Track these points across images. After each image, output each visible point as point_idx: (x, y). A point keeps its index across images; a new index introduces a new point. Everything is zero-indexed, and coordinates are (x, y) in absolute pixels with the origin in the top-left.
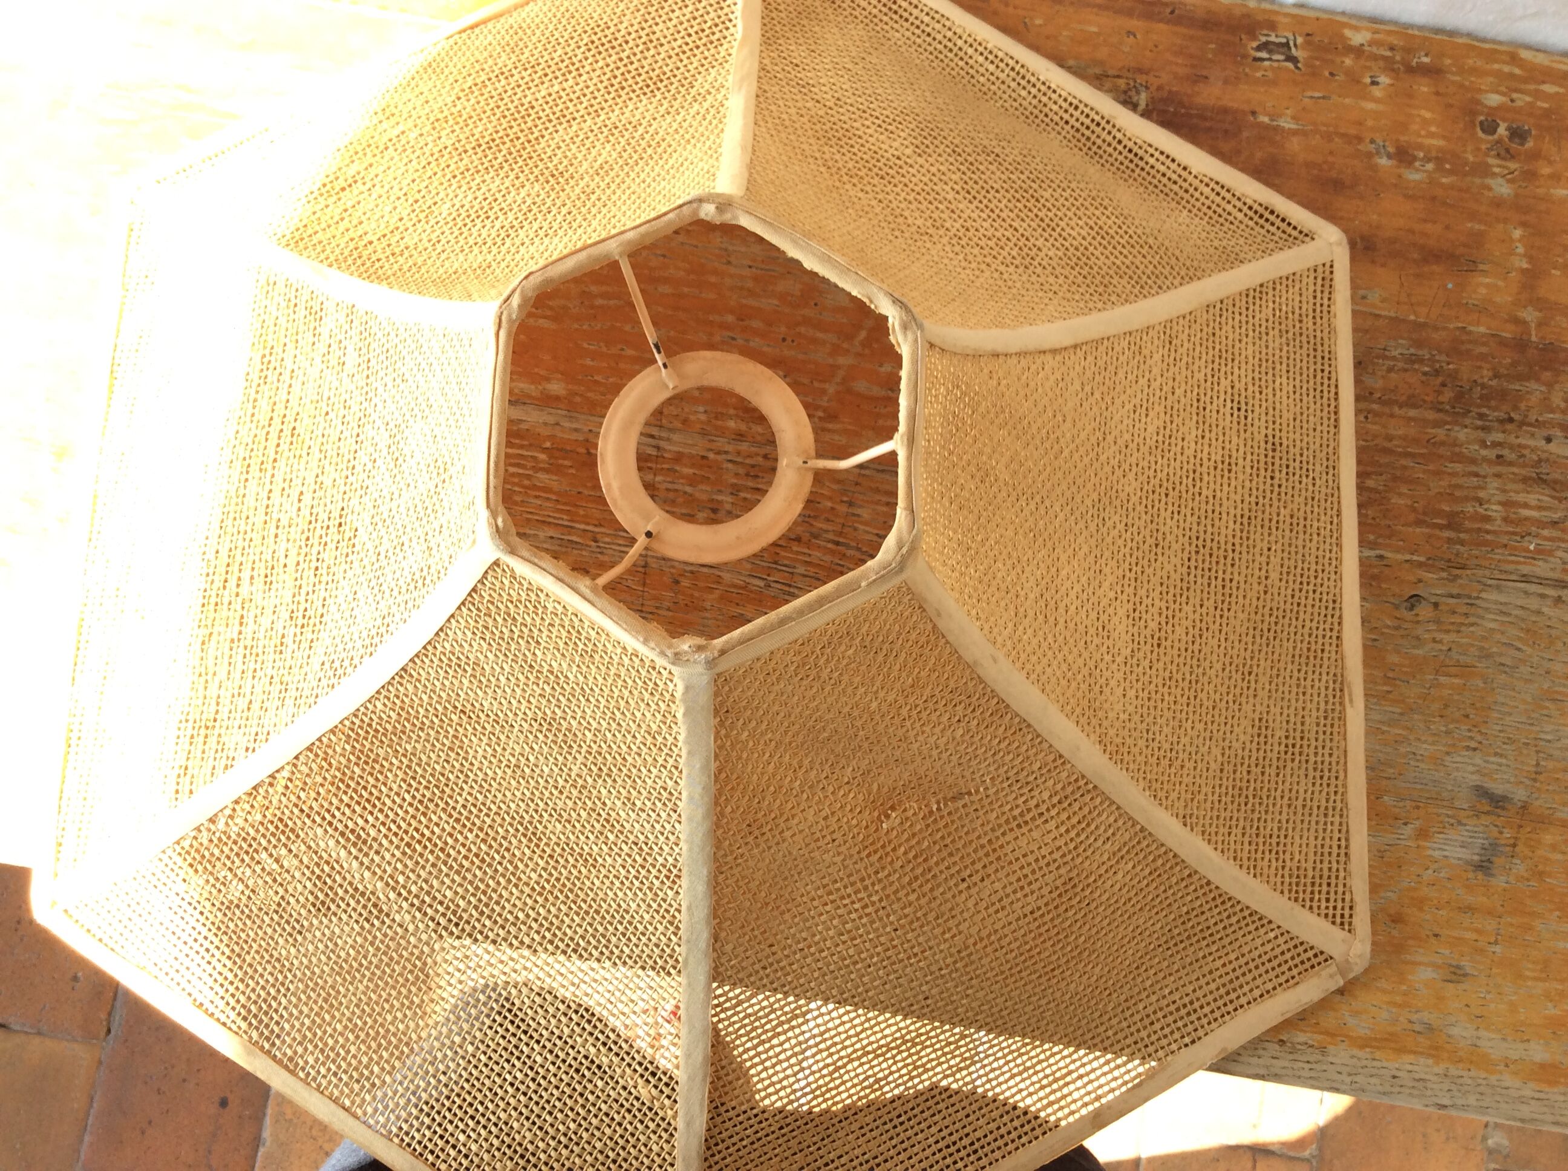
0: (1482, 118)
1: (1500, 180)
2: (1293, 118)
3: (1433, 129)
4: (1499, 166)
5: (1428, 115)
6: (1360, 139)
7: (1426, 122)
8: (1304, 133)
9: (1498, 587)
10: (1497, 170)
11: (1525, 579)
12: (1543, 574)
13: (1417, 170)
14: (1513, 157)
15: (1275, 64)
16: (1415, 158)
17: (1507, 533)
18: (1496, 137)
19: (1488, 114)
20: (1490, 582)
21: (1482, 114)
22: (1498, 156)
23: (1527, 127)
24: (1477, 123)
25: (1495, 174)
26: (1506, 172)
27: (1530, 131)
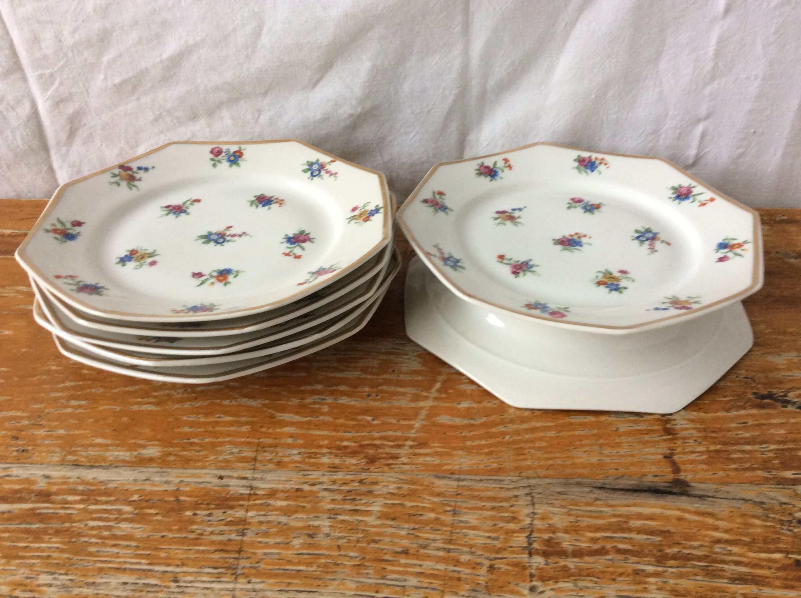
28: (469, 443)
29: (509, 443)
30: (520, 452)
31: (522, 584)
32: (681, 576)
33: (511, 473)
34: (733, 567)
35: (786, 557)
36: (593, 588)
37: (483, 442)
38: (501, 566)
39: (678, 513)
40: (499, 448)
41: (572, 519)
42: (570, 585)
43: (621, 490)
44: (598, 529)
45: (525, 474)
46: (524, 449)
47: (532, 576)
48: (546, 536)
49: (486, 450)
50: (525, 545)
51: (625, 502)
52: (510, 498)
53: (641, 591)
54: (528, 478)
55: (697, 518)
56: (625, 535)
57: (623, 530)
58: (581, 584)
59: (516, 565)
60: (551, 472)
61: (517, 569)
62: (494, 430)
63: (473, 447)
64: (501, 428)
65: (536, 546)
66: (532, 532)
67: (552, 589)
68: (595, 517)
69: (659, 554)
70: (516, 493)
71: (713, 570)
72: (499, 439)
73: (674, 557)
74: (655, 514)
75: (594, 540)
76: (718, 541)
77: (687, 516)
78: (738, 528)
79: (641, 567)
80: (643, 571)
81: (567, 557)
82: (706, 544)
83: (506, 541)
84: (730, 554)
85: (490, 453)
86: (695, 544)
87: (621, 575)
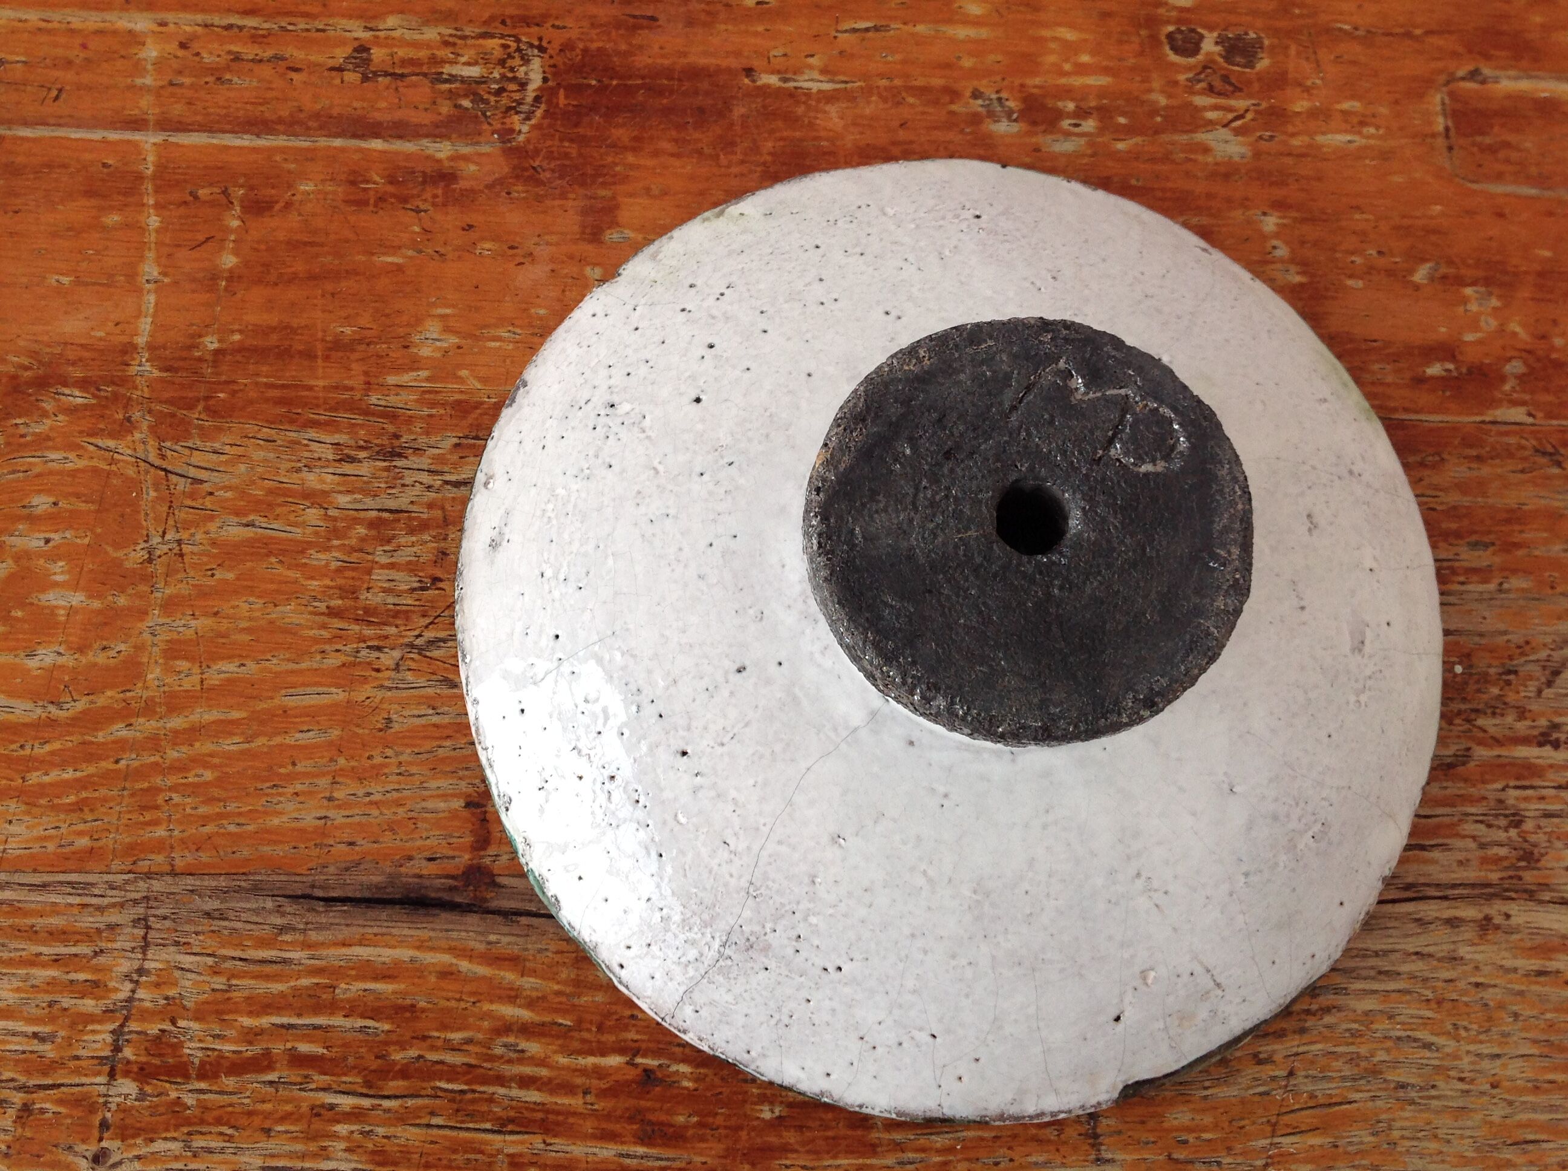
0: (1171, 28)
1: (1223, 133)
2: (824, 71)
3: (1085, 58)
4: (1216, 108)
5: (1069, 35)
6: (954, 94)
7: (1070, 49)
8: (849, 96)
10: (1211, 115)
13: (1068, 134)
14: (1237, 90)
16: (1060, 114)
18: (1200, 57)
19: (1179, 21)
21: (1168, 22)
22: (1211, 90)
23: (1252, 35)
24: (1163, 38)
25: (1211, 122)
26: (1230, 116)
27: (1259, 40)
28: (34, 777)
29: (129, 775)
30: (147, 802)
31: (81, 1148)
32: (402, 1118)
33: (116, 865)
34: (515, 1092)
35: (631, 1063)
36: (222, 1151)
37: (69, 774)
38: (46, 1103)
39: (446, 958)
40: (103, 792)
41: (219, 982)
42: (175, 1147)
43: (344, 900)
44: (267, 1006)
45: (143, 866)
46: (158, 790)
47: (104, 1125)
48: (153, 1029)
49: (72, 799)
50: (107, 1053)
51: (344, 933)
52: (99, 931)
53: (315, 1156)
54: (149, 875)
55: (482, 970)
56: (321, 1020)
57: (317, 1009)
58: (199, 1142)
59: (77, 1102)
60: (205, 857)
61: (78, 1113)
62: (101, 737)
63: (42, 789)
64: (119, 731)
65: (128, 1053)
66: (127, 1019)
67: (139, 1158)
68: (267, 977)
69: (375, 1064)
70: (113, 917)
71: (473, 1101)
72: (107, 765)
73: (404, 1073)
74: (397, 963)
75: (251, 1035)
76: (506, 1028)
77: (464, 965)
78: (558, 993)
79: (330, 1099)
80: (332, 1107)
81: (187, 1077)
82: (480, 1036)
83: (69, 1042)
84: (522, 1057)
85: (78, 807)
86: (456, 1036)
87: (284, 1118)
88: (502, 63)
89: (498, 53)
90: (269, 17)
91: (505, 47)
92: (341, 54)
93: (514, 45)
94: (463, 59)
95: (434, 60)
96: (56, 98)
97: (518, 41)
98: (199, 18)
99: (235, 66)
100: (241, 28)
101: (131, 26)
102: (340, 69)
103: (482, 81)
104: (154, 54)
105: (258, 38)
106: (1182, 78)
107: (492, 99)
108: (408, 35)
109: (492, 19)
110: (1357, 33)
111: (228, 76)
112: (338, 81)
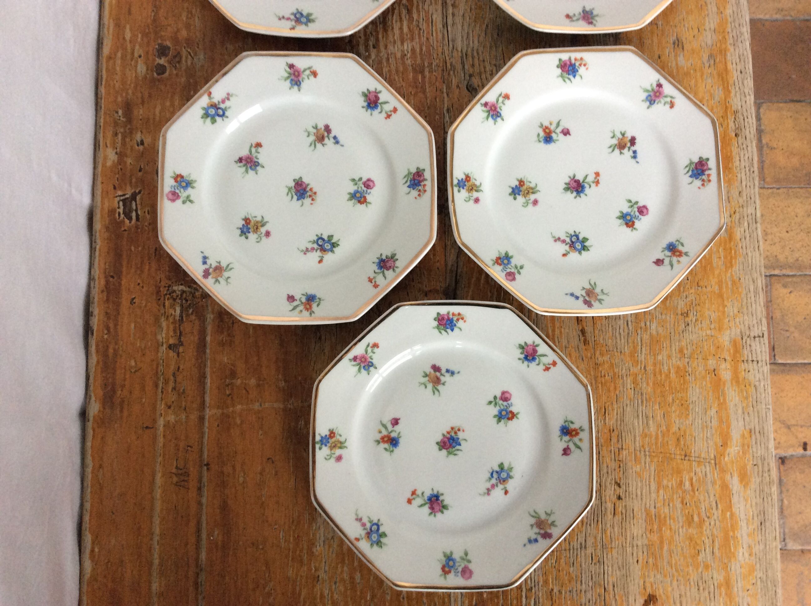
0: (155, 74)
1: (196, 59)
4: (186, 61)
9: (453, 41)
10: (189, 63)
11: (445, 25)
12: (440, 16)
14: (179, 54)
15: (139, 207)
17: (420, 38)
18: (166, 65)
19: (152, 71)
20: (451, 46)
21: (153, 74)
22: (179, 62)
23: (157, 47)
24: (159, 77)
25: (192, 63)
26: (189, 57)
27: (159, 45)
88: (174, 300)
89: (171, 301)
90: (158, 379)
91: (168, 299)
92: (171, 354)
93: (168, 296)
94: (173, 313)
95: (174, 322)
96: (191, 447)
97: (166, 294)
98: (159, 403)
99: (177, 389)
100: (162, 388)
101: (162, 426)
102: (178, 354)
103: (182, 306)
104: (173, 417)
105: (166, 382)
106: (175, 72)
107: (189, 302)
108: (164, 332)
109: (157, 303)
110: (155, 11)
111: (182, 391)
112: (183, 354)
